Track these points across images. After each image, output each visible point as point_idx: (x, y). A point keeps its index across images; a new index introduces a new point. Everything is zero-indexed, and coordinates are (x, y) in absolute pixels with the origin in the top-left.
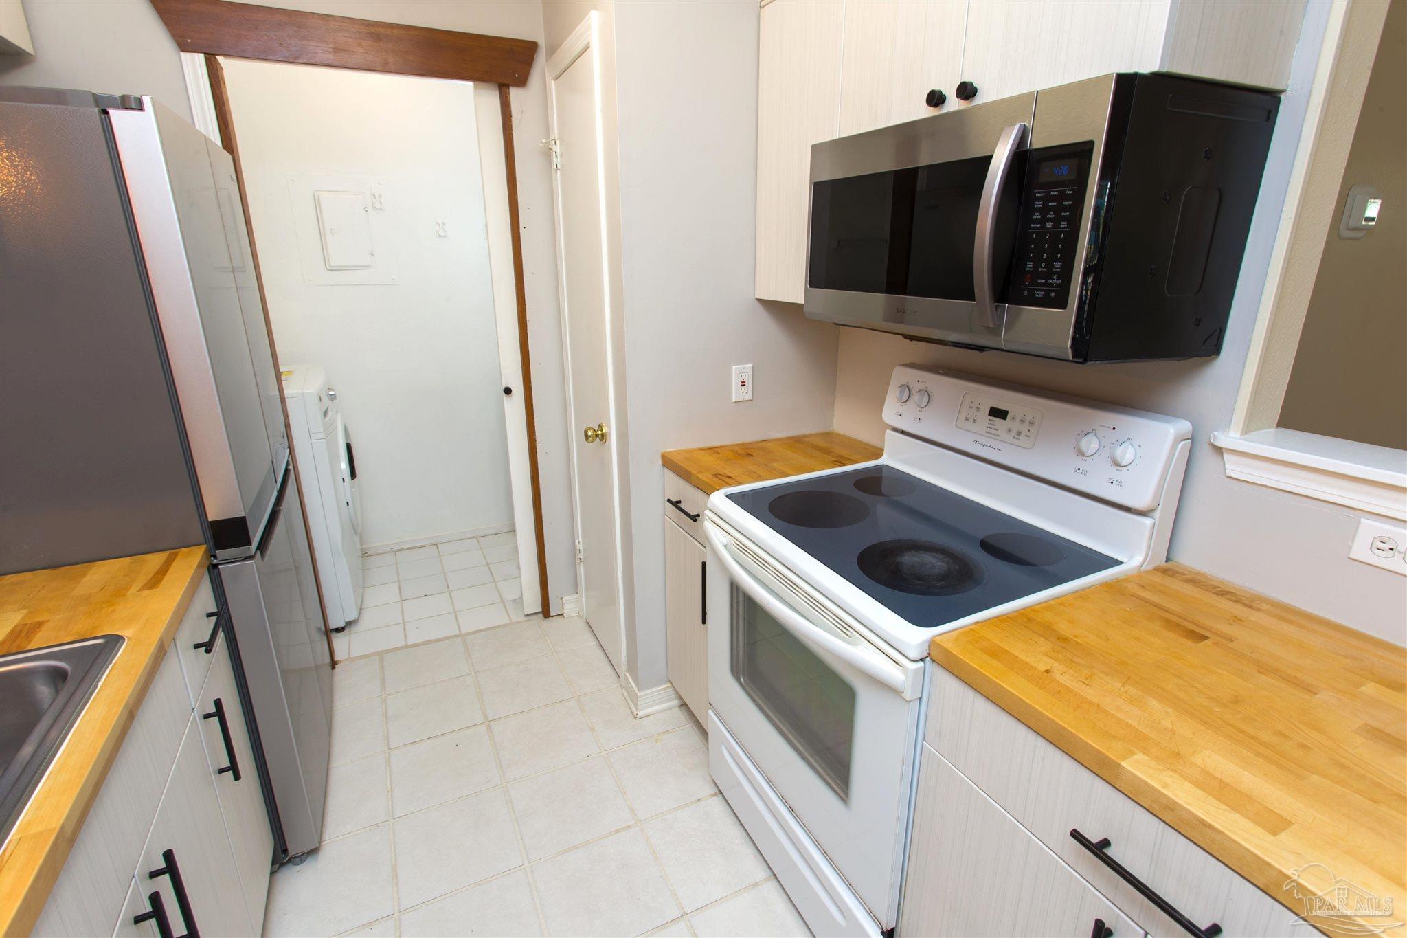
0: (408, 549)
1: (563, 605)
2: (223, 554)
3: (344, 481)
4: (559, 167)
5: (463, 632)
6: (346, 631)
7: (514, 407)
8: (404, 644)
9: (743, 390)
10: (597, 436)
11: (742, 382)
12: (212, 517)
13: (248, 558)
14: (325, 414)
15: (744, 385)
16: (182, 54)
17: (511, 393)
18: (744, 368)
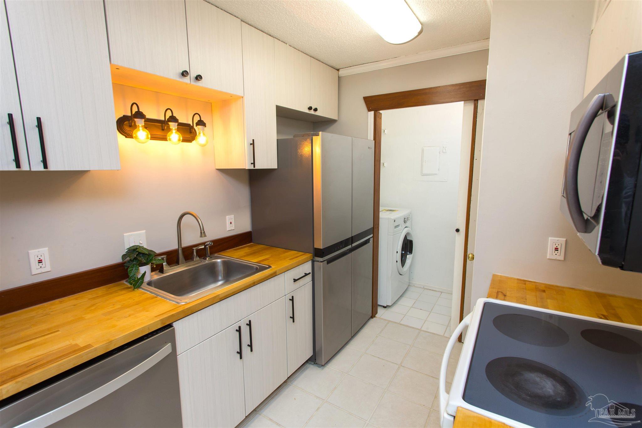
0: (430, 290)
3: (397, 253)
5: (422, 329)
6: (386, 309)
7: (460, 239)
8: (399, 322)
9: (556, 253)
11: (556, 248)
12: (315, 247)
13: (321, 262)
14: (396, 227)
15: (558, 250)
16: (369, 112)
17: (459, 232)
18: (558, 240)
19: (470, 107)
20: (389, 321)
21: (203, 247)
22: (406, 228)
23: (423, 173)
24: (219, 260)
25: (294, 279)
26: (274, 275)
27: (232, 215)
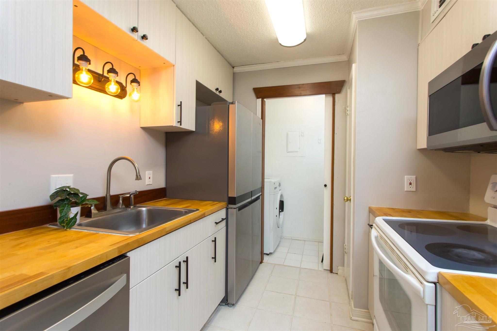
0: (296, 240)
1: (338, 270)
2: (230, 206)
3: (276, 209)
4: (348, 114)
5: (302, 267)
6: (269, 256)
7: (328, 191)
8: (282, 264)
9: (410, 186)
10: (348, 200)
11: (410, 183)
12: (229, 196)
13: (234, 208)
14: (275, 188)
15: (411, 184)
16: (257, 99)
17: (326, 187)
18: (411, 177)
19: (330, 99)
20: (275, 265)
21: (129, 195)
22: (280, 191)
23: (288, 151)
24: (144, 209)
25: (215, 223)
26: (203, 216)
27: (151, 171)
